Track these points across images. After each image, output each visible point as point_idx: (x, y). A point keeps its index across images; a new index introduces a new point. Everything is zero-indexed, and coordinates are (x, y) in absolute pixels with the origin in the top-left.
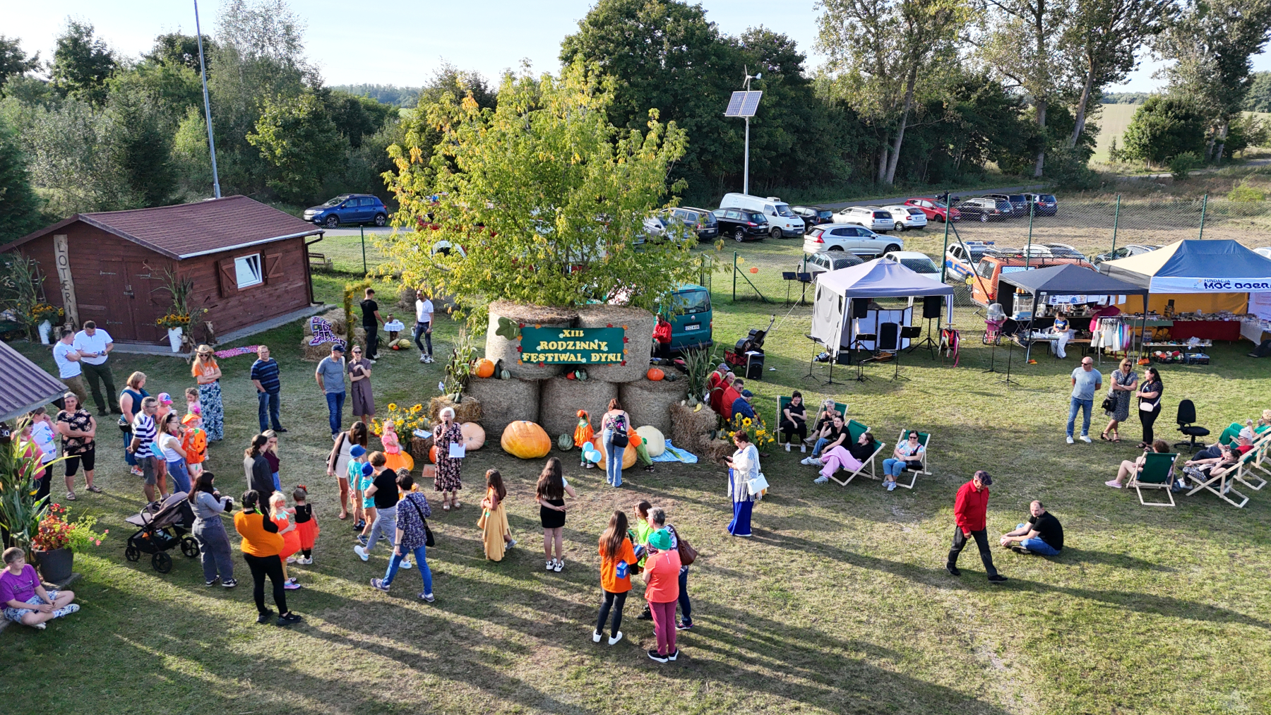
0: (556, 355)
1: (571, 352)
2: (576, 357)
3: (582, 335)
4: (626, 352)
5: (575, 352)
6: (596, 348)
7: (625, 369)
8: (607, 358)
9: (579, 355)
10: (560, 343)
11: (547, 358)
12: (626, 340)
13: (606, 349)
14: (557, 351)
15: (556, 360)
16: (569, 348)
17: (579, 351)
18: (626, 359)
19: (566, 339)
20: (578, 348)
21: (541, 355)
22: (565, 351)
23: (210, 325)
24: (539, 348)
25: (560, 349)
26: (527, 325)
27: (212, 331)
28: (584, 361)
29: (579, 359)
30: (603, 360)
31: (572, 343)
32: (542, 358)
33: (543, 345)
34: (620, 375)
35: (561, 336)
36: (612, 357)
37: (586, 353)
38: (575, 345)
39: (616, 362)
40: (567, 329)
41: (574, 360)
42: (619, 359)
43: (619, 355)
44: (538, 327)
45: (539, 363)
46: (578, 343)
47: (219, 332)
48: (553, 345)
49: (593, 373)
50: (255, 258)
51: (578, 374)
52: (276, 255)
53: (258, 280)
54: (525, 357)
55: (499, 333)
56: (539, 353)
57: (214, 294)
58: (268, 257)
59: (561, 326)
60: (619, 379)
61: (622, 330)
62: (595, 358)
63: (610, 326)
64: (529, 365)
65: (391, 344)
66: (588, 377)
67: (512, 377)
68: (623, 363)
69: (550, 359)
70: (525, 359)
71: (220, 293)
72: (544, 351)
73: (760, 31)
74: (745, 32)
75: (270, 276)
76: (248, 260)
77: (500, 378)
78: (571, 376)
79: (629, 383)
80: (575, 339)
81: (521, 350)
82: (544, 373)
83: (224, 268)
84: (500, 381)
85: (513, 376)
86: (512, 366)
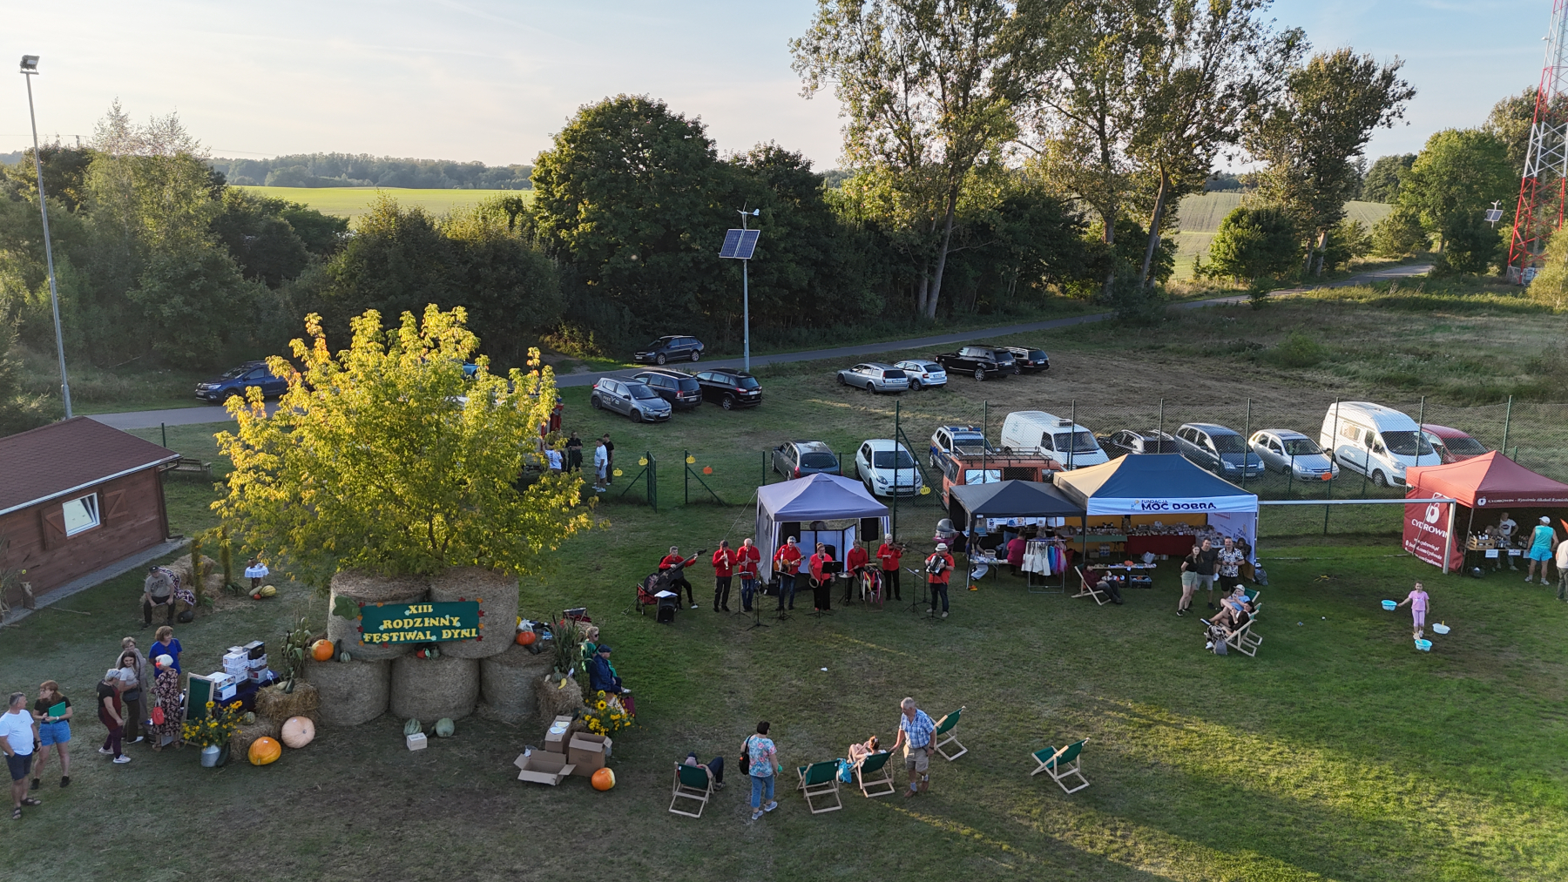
0: (402, 634)
1: (419, 629)
2: (425, 635)
3: (431, 610)
4: (481, 626)
5: (423, 630)
6: (447, 623)
7: (482, 644)
8: (459, 634)
9: (428, 633)
10: (406, 621)
11: (391, 638)
12: (481, 614)
13: (458, 625)
14: (402, 629)
15: (402, 639)
16: (417, 625)
17: (428, 628)
18: (482, 633)
19: (413, 616)
20: (426, 625)
21: (384, 636)
22: (412, 629)
23: (28, 587)
24: (382, 628)
25: (406, 627)
26: (368, 604)
27: (30, 593)
28: (434, 638)
29: (428, 637)
30: (456, 636)
31: (419, 620)
32: (386, 637)
33: (387, 624)
34: (478, 651)
35: (407, 613)
36: (465, 633)
37: (436, 630)
38: (423, 622)
39: (471, 638)
40: (413, 605)
41: (423, 638)
42: (474, 635)
43: (474, 630)
44: (380, 605)
45: (383, 644)
46: (426, 620)
47: (37, 591)
48: (398, 624)
49: (446, 650)
50: (91, 499)
51: (427, 653)
52: (118, 492)
53: (96, 523)
54: (367, 637)
55: (335, 613)
56: (382, 632)
57: (35, 549)
58: (107, 495)
59: (407, 601)
60: (476, 654)
61: (477, 604)
62: (446, 635)
63: (462, 600)
64: (372, 646)
65: (252, 592)
66: (441, 653)
67: (352, 659)
68: (479, 638)
69: (395, 639)
70: (367, 640)
71: (44, 546)
72: (388, 631)
73: (771, 148)
74: (752, 149)
75: (110, 516)
76: (83, 501)
77: (339, 661)
78: (420, 654)
79: (488, 658)
80: (423, 616)
81: (362, 630)
82: (390, 653)
83: (48, 517)
84: (339, 665)
85: (354, 657)
86: (353, 647)
